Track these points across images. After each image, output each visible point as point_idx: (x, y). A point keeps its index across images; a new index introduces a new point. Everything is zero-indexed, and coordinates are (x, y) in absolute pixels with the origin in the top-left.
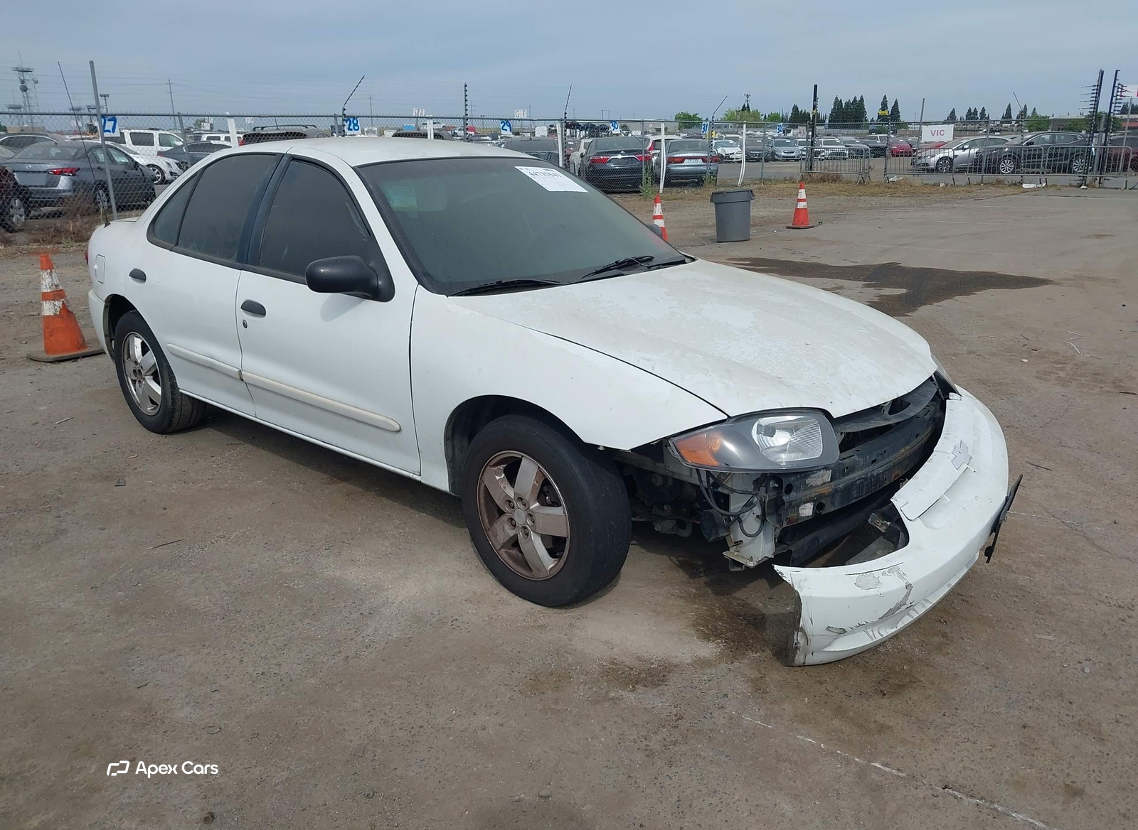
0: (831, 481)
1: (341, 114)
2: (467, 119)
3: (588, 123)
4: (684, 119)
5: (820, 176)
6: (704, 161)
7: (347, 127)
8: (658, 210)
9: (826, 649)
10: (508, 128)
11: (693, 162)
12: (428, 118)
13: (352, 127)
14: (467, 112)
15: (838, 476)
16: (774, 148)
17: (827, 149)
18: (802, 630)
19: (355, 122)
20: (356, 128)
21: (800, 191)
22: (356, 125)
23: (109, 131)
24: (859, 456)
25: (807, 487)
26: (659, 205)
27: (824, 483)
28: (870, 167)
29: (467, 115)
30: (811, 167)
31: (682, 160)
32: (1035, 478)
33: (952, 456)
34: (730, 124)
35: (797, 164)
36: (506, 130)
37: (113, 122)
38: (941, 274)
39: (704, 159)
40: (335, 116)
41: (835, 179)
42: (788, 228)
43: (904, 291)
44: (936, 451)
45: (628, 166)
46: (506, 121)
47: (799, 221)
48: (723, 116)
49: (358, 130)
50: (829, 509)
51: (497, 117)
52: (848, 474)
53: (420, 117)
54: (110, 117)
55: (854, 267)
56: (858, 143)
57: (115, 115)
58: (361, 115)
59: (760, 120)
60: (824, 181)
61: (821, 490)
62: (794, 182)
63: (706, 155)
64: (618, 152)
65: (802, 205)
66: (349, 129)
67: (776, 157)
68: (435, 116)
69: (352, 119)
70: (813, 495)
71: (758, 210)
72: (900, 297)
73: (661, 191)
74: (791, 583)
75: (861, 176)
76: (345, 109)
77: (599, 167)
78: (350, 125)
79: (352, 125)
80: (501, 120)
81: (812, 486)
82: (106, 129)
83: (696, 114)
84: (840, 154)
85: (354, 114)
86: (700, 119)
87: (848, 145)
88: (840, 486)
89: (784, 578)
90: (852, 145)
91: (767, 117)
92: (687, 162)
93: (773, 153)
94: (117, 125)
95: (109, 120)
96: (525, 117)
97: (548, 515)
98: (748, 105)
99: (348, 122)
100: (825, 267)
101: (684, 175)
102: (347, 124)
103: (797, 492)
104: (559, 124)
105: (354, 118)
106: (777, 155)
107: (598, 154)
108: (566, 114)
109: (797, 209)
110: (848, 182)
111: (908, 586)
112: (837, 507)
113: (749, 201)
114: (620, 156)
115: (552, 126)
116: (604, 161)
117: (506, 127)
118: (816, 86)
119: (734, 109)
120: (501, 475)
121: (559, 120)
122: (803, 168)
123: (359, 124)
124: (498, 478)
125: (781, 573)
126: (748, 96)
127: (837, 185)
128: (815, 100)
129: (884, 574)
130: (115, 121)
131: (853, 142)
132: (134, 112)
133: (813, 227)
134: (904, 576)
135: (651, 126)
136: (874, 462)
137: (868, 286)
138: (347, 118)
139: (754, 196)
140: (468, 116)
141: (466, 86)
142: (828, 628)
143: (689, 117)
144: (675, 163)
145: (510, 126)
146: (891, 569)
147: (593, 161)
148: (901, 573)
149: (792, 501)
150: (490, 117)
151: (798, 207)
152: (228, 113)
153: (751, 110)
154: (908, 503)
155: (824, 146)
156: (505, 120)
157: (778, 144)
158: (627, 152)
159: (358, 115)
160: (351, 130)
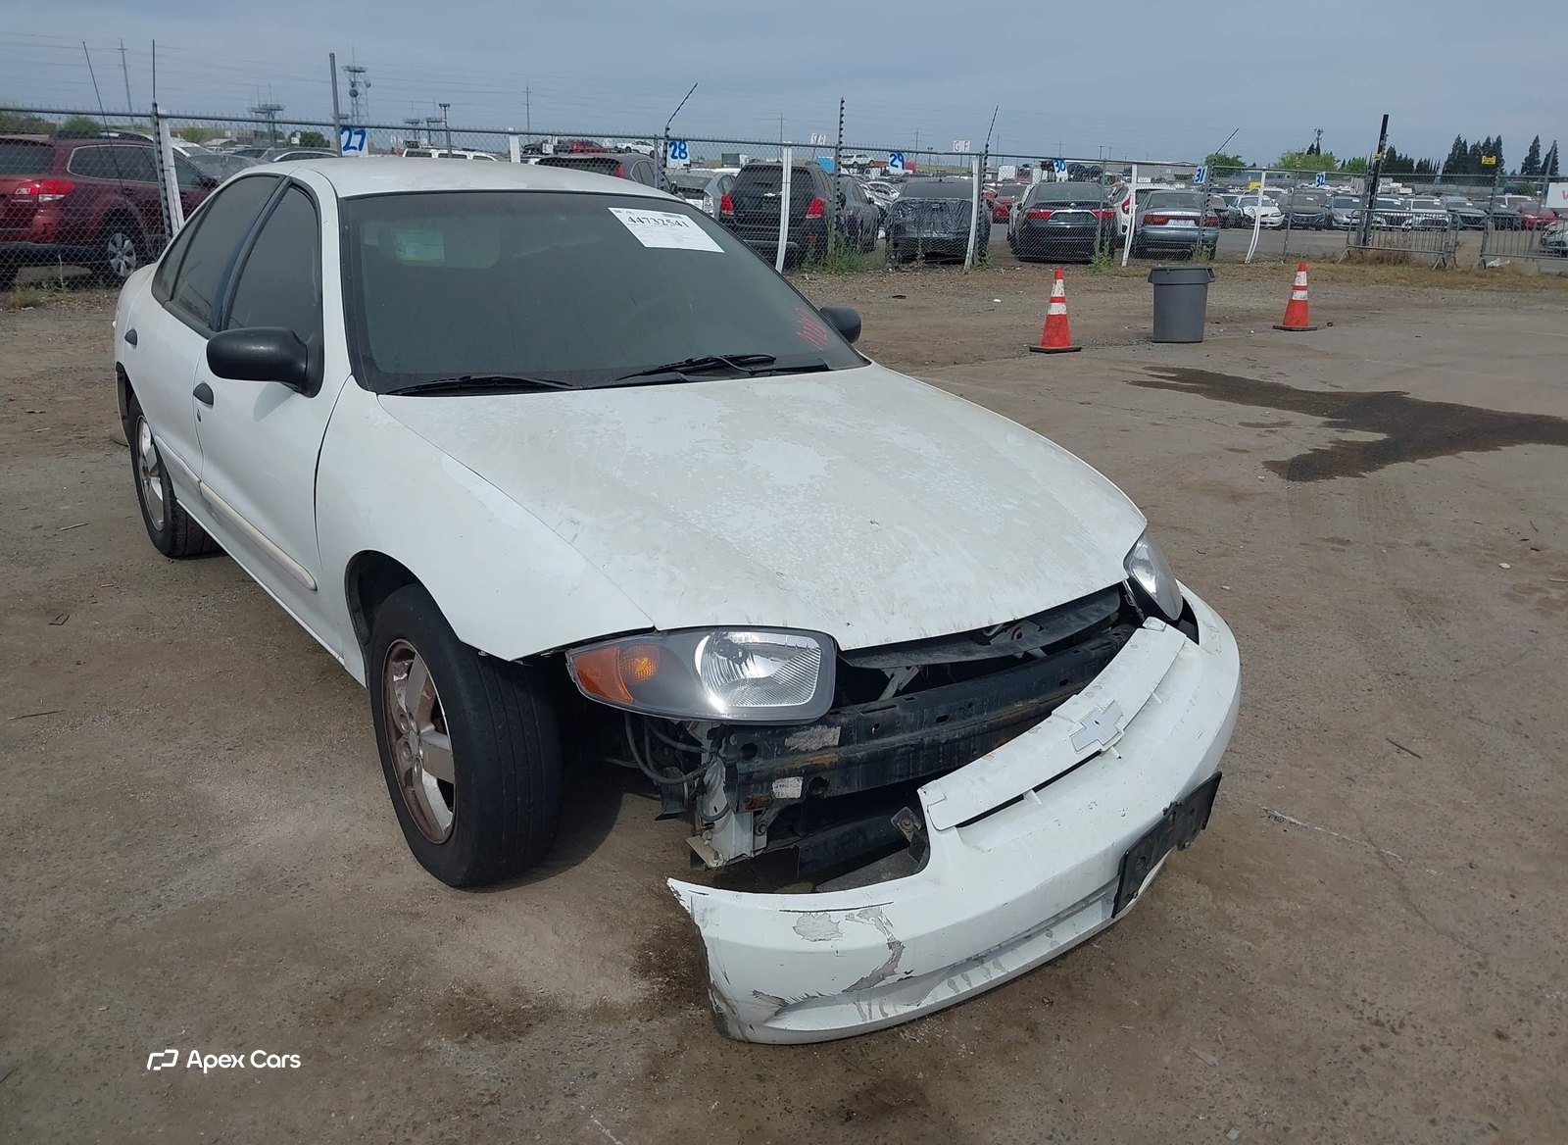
0: (840, 745)
1: (663, 135)
2: (841, 149)
3: (1074, 164)
4: (1220, 163)
5: (1378, 253)
6: (1197, 223)
7: (670, 153)
8: (1058, 290)
9: (769, 1025)
10: (900, 164)
11: (1181, 224)
12: (785, 145)
13: (677, 154)
14: (842, 140)
15: (855, 738)
16: (1334, 210)
17: (1418, 215)
18: (715, 988)
19: (683, 147)
20: (683, 155)
21: (1299, 273)
22: (683, 151)
23: (355, 148)
24: (904, 707)
25: (786, 752)
26: (1060, 282)
27: (825, 748)
28: (1457, 244)
29: (841, 143)
30: (1365, 240)
31: (1166, 219)
32: (1382, 769)
33: (1077, 727)
34: (1287, 173)
35: (1343, 235)
36: (897, 166)
37: (360, 136)
38: (1463, 414)
39: (1196, 220)
40: (655, 138)
41: (1402, 259)
42: (1274, 328)
43: (1382, 436)
44: (1056, 715)
45: (1080, 224)
46: (897, 154)
47: (1294, 320)
48: (1277, 161)
49: (685, 158)
50: (837, 789)
51: (886, 148)
52: (878, 736)
53: (820, 147)
54: (358, 130)
55: (1330, 395)
56: (1469, 207)
57: (364, 127)
58: (692, 137)
59: (1334, 168)
60: (1382, 262)
61: (816, 759)
62: (1334, 262)
63: (1199, 214)
64: (1067, 205)
65: (1299, 295)
66: (673, 157)
67: (1334, 224)
68: (796, 143)
69: (678, 143)
70: (798, 765)
71: (1220, 297)
72: (1368, 446)
73: (1124, 264)
74: (690, 912)
75: (1440, 256)
76: (668, 129)
77: (1038, 224)
78: (675, 151)
79: (678, 150)
80: (890, 151)
81: (798, 752)
82: (351, 145)
83: (1238, 157)
84: (1438, 223)
85: (682, 137)
86: (1243, 164)
87: (1452, 209)
88: (859, 755)
89: (681, 902)
90: (1460, 209)
91: (1347, 163)
92: (1171, 224)
93: (1330, 218)
94: (366, 139)
95: (355, 134)
96: (967, 151)
97: (436, 746)
98: (1318, 145)
99: (673, 147)
100: (1287, 390)
101: (1162, 242)
102: (670, 151)
103: (765, 757)
104: (977, 161)
105: (680, 140)
106: (1336, 221)
107: (1038, 206)
108: (987, 146)
109: (1292, 302)
110: (1420, 265)
111: (894, 945)
112: (857, 786)
113: (1205, 285)
114: (1070, 211)
115: (1026, 166)
116: (1046, 216)
117: (897, 162)
118: (1386, 117)
119: (1295, 150)
120: (402, 675)
121: (977, 155)
122: (1352, 243)
123: (687, 151)
124: (396, 678)
125: (677, 892)
126: (1319, 132)
127: (1400, 268)
128: (1382, 138)
129: (849, 918)
130: (363, 135)
131: (1463, 205)
132: (388, 124)
133: (1315, 329)
134: (888, 927)
135: (1169, 171)
136: (942, 719)
137: (1329, 425)
138: (671, 141)
139: (1213, 277)
140: (843, 145)
141: (843, 102)
142: (755, 993)
143: (1226, 160)
144: (1155, 223)
145: (902, 161)
146: (866, 910)
147: (1030, 216)
148: (884, 920)
149: (752, 773)
150: (875, 147)
151: (1294, 298)
152: (511, 129)
153: (1322, 153)
154: (945, 798)
155: (1413, 210)
156: (897, 151)
157: (1340, 205)
158: (1079, 205)
159: (687, 137)
160: (676, 158)
